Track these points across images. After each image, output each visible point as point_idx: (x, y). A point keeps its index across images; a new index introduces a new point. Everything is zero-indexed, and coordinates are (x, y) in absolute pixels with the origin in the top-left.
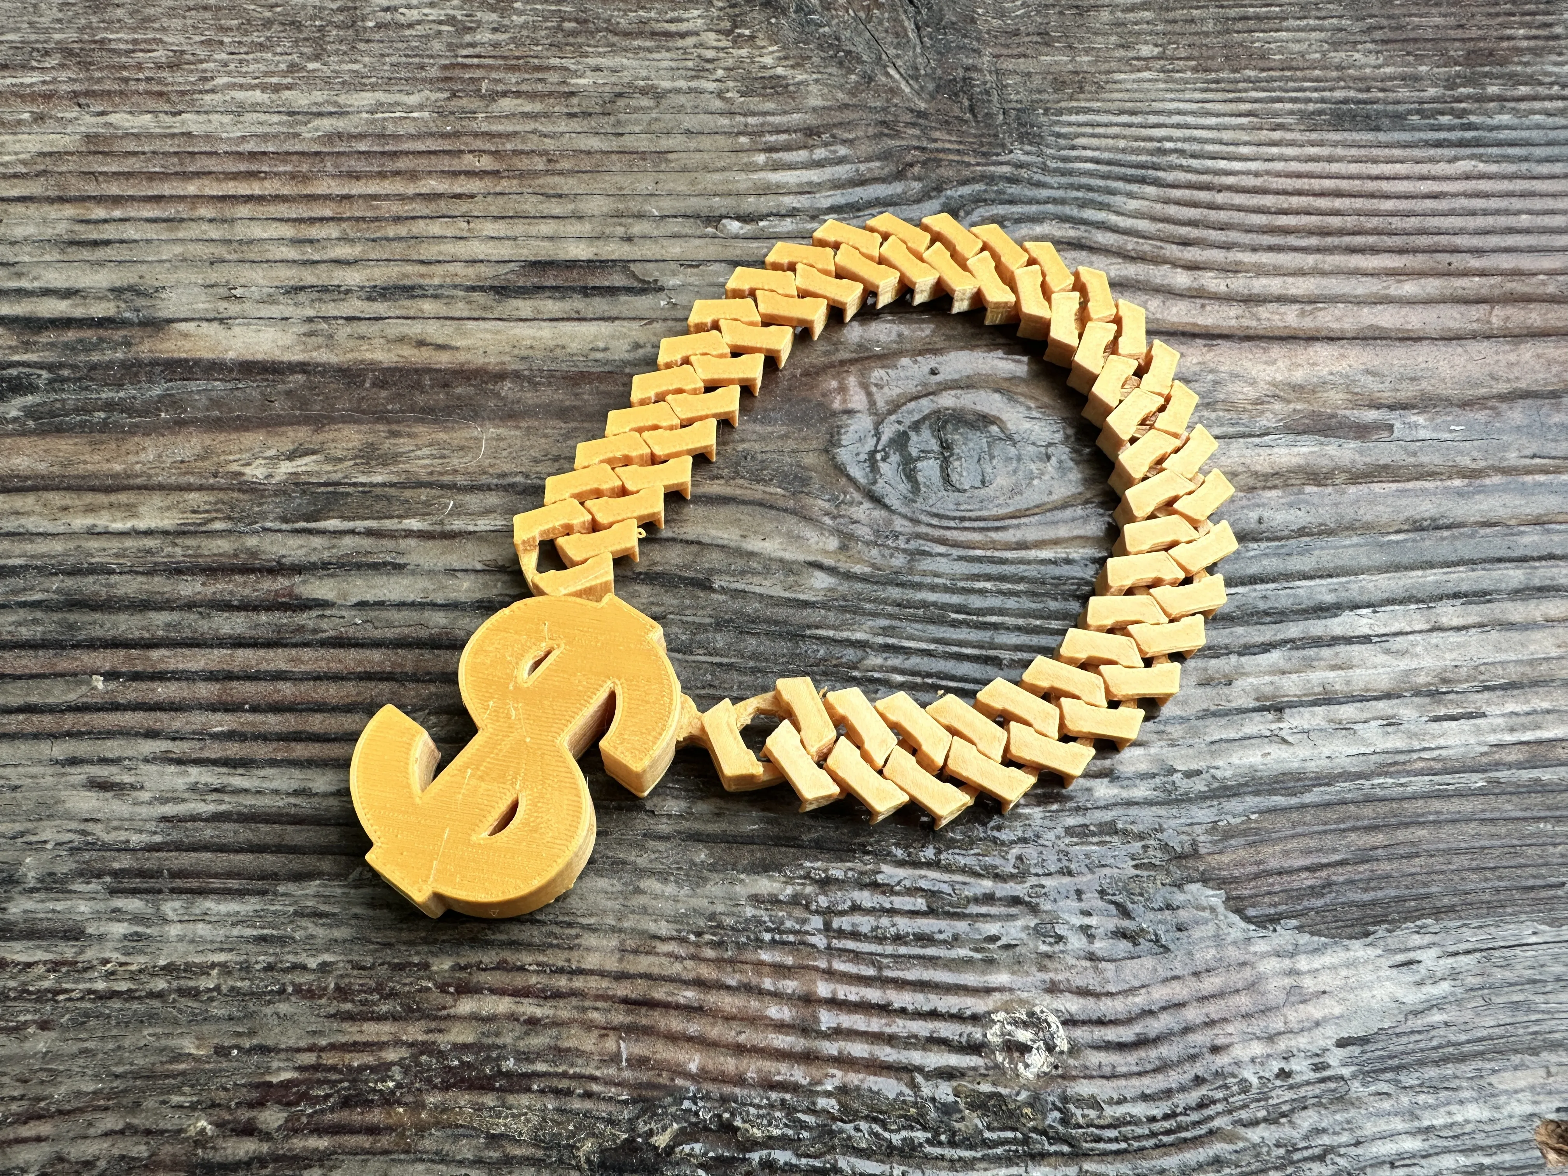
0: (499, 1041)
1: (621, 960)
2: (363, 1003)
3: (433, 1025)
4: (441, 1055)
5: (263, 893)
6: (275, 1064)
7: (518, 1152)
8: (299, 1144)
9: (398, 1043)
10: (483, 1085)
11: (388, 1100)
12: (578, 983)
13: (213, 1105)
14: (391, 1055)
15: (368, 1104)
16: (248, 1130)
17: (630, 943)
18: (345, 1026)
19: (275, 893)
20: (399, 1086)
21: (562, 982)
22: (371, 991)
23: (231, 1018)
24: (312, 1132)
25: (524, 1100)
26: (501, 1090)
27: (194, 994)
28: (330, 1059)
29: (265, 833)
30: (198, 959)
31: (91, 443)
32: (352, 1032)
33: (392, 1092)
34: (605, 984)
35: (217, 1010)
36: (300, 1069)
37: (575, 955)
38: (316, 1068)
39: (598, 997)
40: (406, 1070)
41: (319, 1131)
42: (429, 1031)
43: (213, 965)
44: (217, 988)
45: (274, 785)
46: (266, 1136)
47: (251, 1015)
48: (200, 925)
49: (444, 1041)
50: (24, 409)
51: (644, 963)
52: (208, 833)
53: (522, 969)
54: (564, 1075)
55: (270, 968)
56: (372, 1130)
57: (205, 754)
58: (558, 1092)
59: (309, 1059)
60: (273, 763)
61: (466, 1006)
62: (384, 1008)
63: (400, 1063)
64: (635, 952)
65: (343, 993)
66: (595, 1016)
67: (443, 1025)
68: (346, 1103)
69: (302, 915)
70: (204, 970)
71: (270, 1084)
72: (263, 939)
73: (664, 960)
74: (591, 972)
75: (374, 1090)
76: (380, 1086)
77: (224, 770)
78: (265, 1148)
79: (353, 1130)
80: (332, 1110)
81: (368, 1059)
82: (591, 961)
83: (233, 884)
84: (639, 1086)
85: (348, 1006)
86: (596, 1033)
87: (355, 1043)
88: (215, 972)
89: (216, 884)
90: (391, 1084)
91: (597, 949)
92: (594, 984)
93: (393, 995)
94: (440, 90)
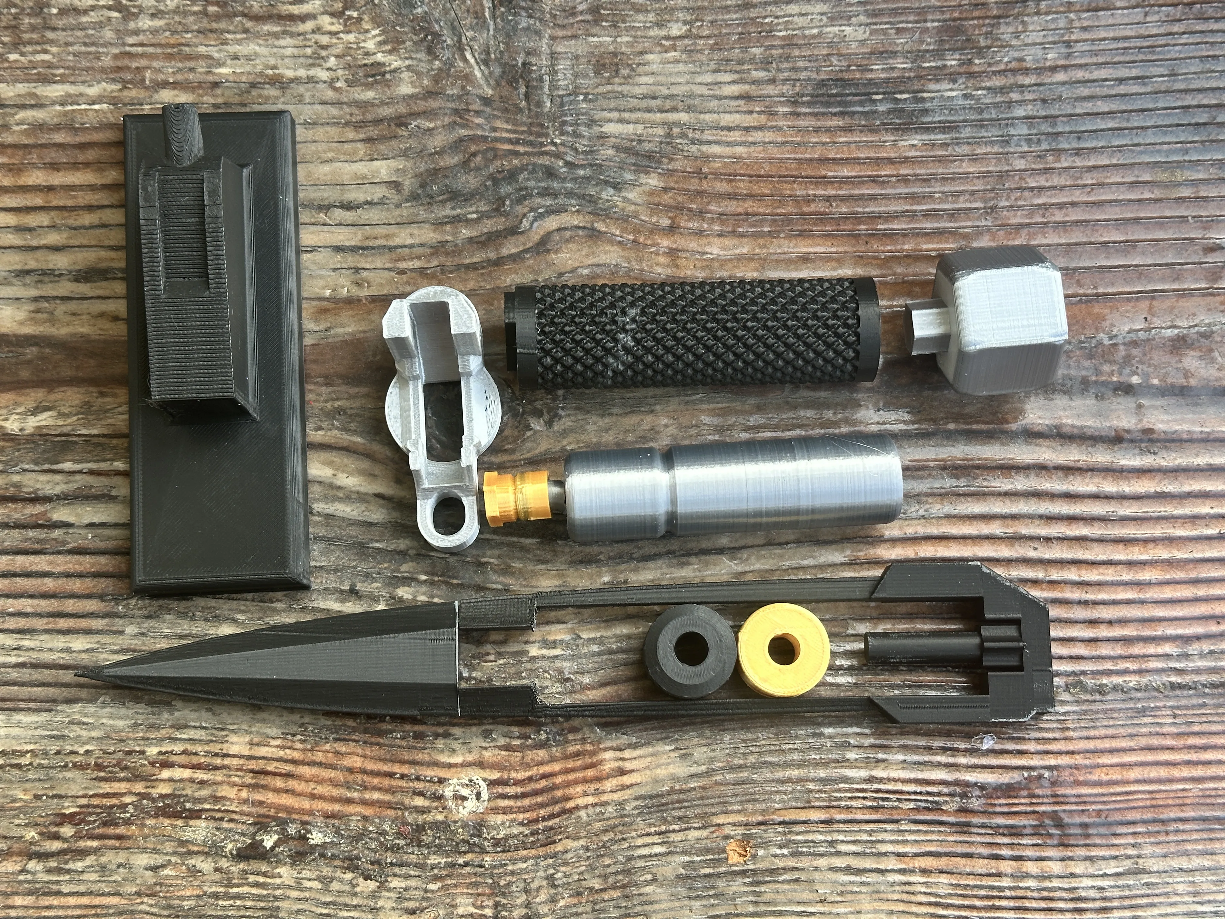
0: (184, 793)
1: (250, 749)
2: (110, 772)
3: (149, 784)
4: (154, 800)
5: (50, 711)
6: (66, 804)
7: (196, 849)
8: (82, 844)
9: (130, 793)
10: (177, 815)
11: (128, 822)
12: (227, 761)
13: (37, 825)
14: (128, 800)
15: (117, 825)
16: (56, 837)
17: (256, 740)
18: (102, 784)
19: (57, 711)
20: (132, 816)
21: (218, 761)
22: (114, 766)
23: (40, 780)
24: (89, 838)
25: (198, 822)
26: (186, 817)
27: (19, 766)
28: (95, 801)
29: (47, 675)
30: (18, 748)
32: (106, 788)
33: (129, 819)
34: (241, 762)
35: (31, 775)
36: (81, 807)
37: (225, 746)
38: (88, 806)
39: (238, 770)
40: (136, 808)
41: (92, 837)
42: (147, 787)
43: (27, 752)
44: (31, 764)
45: (49, 646)
46: (65, 840)
47: (50, 779)
48: (18, 729)
49: (155, 792)
51: (263, 751)
52: (14, 675)
53: (196, 754)
54: (219, 810)
55: (58, 753)
56: (119, 837)
58: (215, 819)
59: (84, 801)
60: (47, 631)
61: (166, 774)
62: (122, 775)
63: (132, 804)
64: (258, 744)
65: (99, 767)
66: (236, 779)
67: (154, 784)
68: (105, 824)
69: (73, 724)
70: (23, 753)
71: (64, 814)
72: (53, 737)
73: (274, 749)
74: (234, 756)
75: (119, 818)
76: (122, 816)
77: (19, 636)
78: (66, 846)
79: (109, 837)
80: (98, 827)
81: (115, 801)
82: (234, 749)
83: (32, 705)
84: (259, 816)
85: (102, 774)
86: (236, 788)
87: (108, 794)
88: (29, 755)
89: (22, 705)
90: (128, 815)
91: (236, 743)
92: (235, 762)
93: (125, 768)
94: (114, 80)
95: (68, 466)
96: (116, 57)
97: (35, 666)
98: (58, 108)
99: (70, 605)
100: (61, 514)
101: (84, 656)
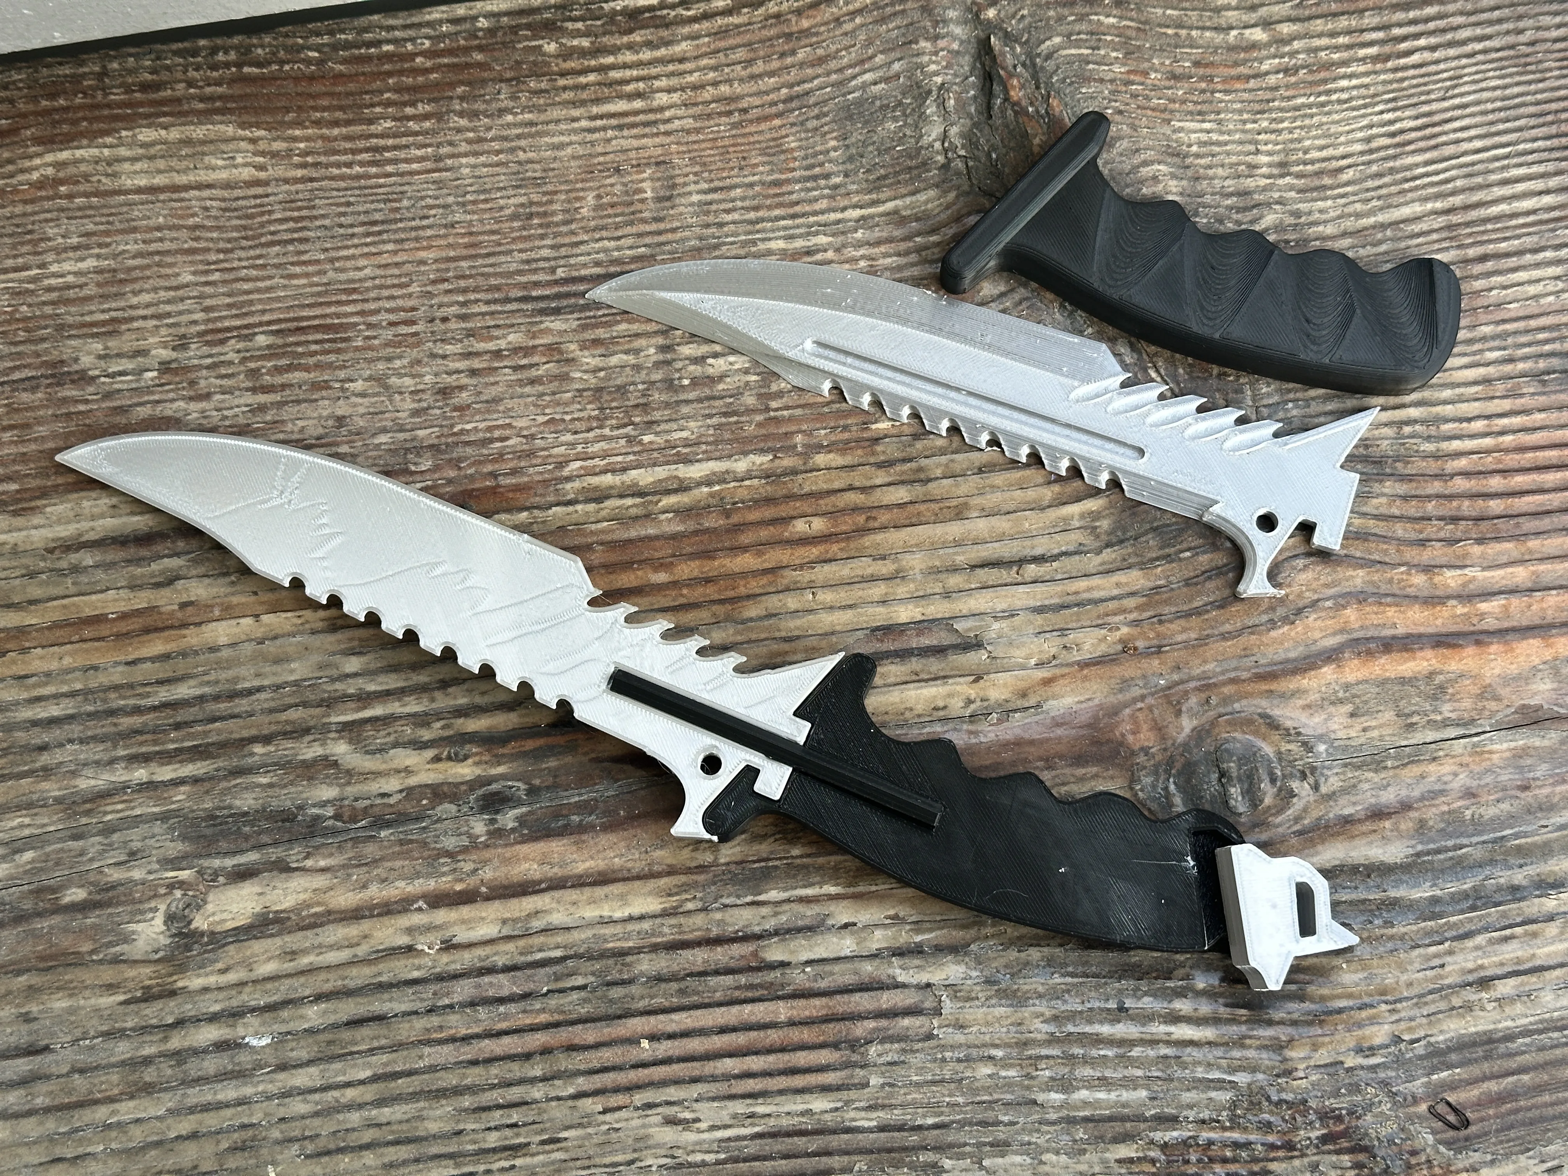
29: (790, 1144)
31: (576, 843)
45: (786, 1109)
50: (516, 818)
52: (752, 1148)
57: (734, 1091)
60: (781, 1092)
77: (750, 1101)
94: (763, 451)
95: (774, 895)
96: (760, 425)
97: (773, 1135)
98: (705, 490)
99: (802, 1058)
100: (775, 953)
101: (828, 1117)
